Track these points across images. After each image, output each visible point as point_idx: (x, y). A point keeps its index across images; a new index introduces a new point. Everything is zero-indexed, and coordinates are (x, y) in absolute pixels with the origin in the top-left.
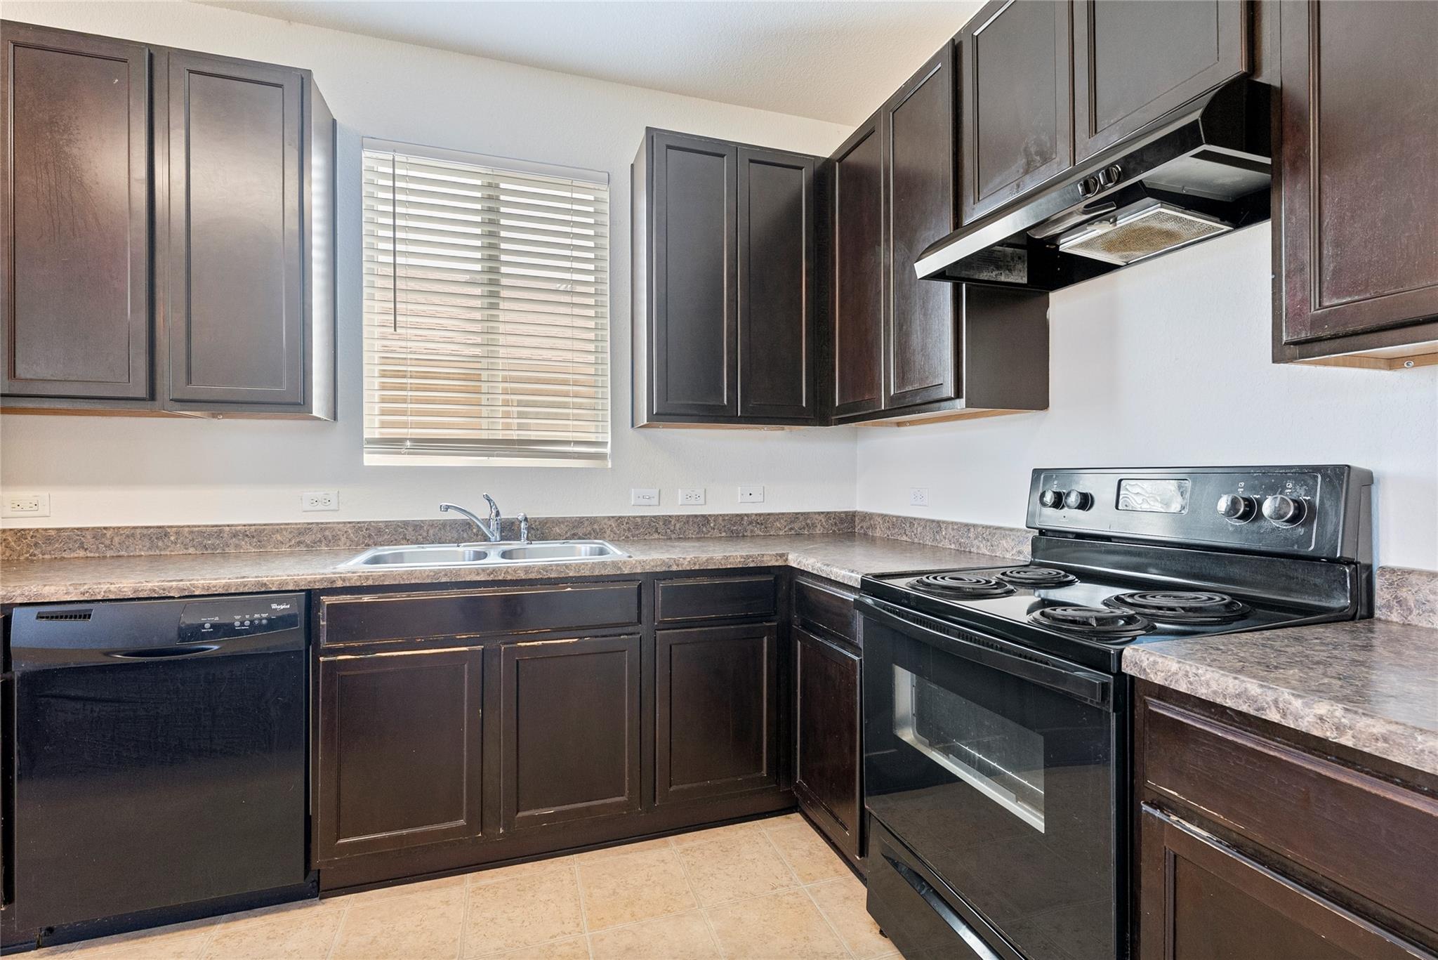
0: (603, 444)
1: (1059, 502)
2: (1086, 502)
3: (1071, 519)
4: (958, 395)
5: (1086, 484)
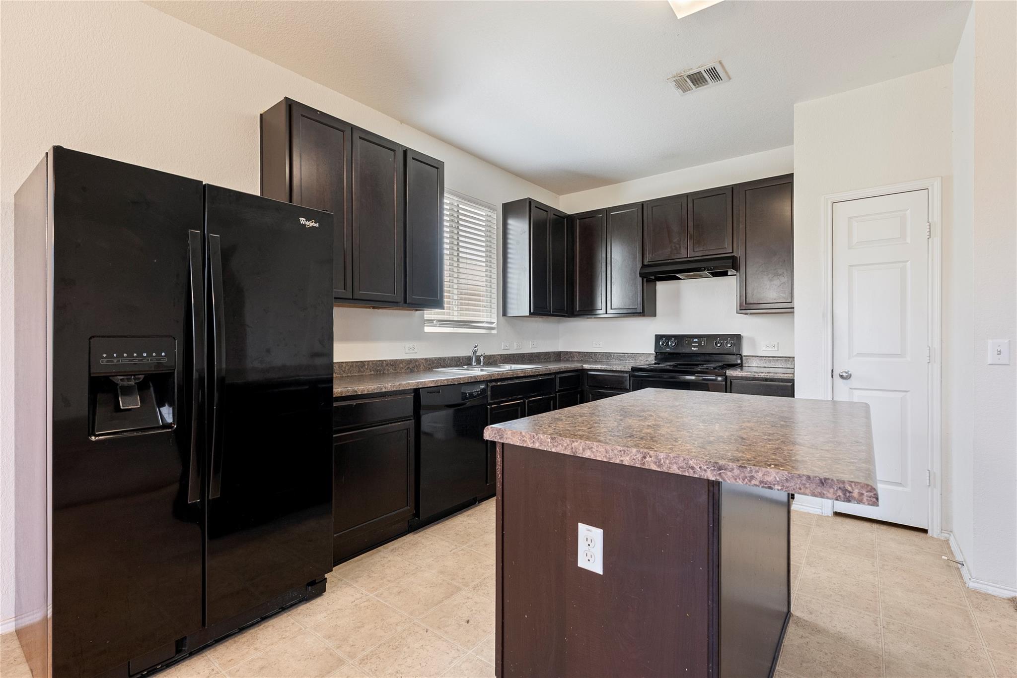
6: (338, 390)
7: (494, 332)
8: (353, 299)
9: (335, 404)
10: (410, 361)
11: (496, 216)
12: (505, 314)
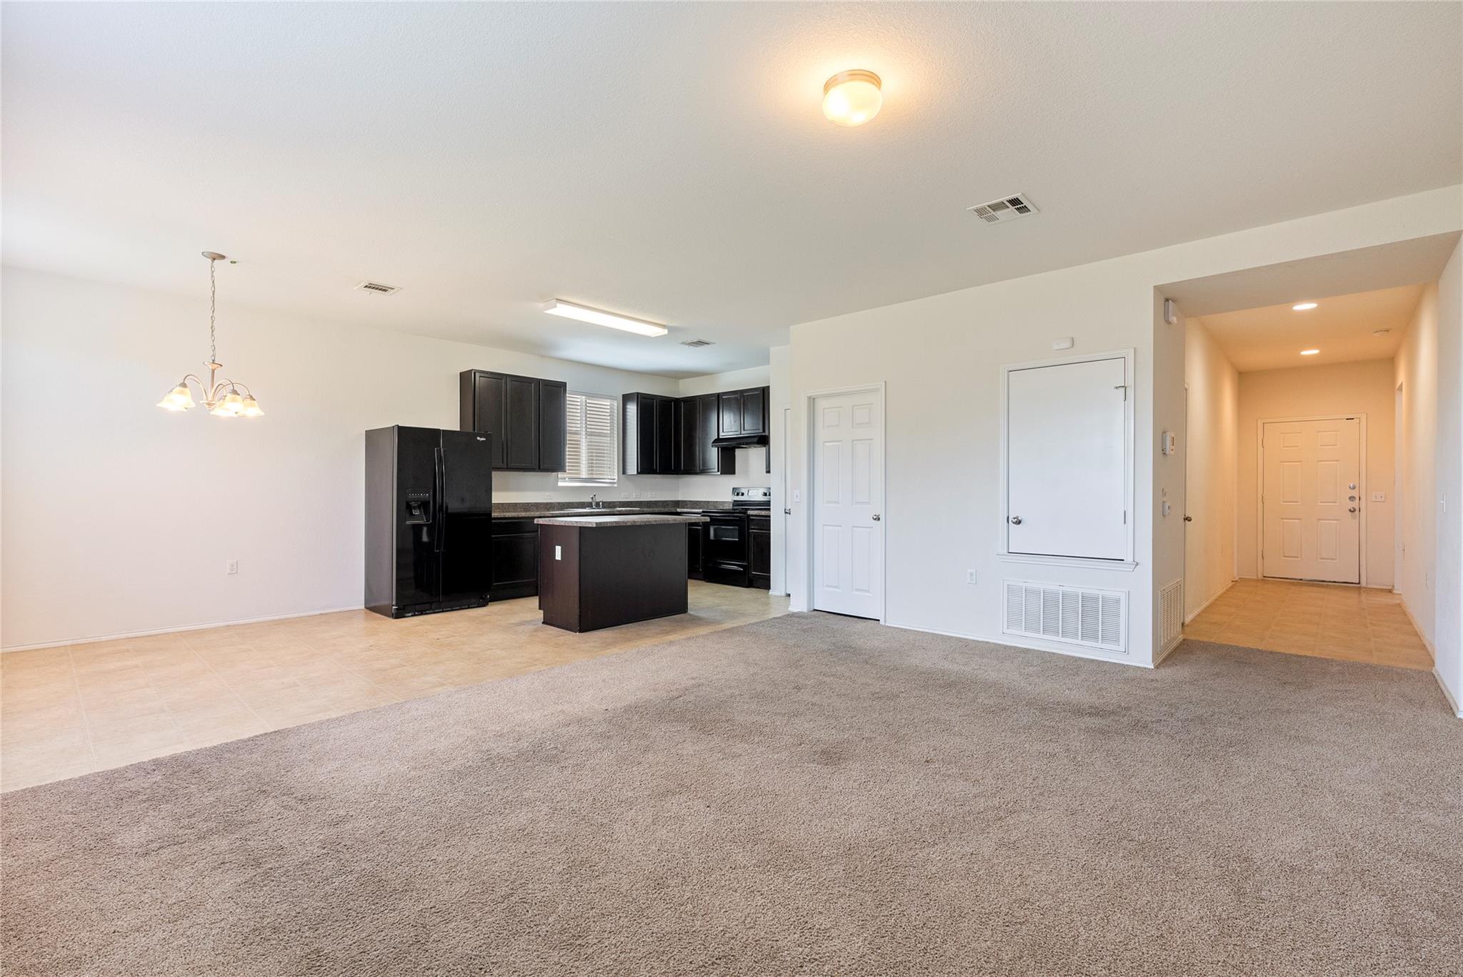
0: (614, 479)
1: (738, 494)
2: (743, 494)
3: (740, 498)
4: (718, 471)
5: (743, 491)
6: (494, 515)
7: (616, 485)
8: (507, 468)
9: (493, 521)
10: (547, 504)
11: (617, 404)
12: (624, 472)
